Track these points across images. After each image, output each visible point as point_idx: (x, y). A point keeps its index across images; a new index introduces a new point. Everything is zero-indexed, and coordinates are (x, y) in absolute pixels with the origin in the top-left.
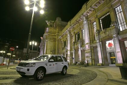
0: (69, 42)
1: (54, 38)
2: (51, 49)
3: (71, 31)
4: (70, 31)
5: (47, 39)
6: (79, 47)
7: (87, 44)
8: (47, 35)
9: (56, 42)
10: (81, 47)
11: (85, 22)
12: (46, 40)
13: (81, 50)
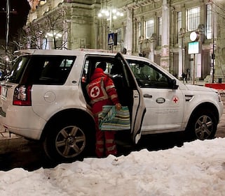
0: (129, 33)
1: (87, 16)
2: (82, 43)
3: (135, 12)
4: (133, 10)
5: (69, 19)
6: (152, 50)
7: (165, 46)
8: (69, 8)
9: (91, 25)
10: (155, 49)
11: (166, 8)
12: (68, 21)
13: (155, 55)
